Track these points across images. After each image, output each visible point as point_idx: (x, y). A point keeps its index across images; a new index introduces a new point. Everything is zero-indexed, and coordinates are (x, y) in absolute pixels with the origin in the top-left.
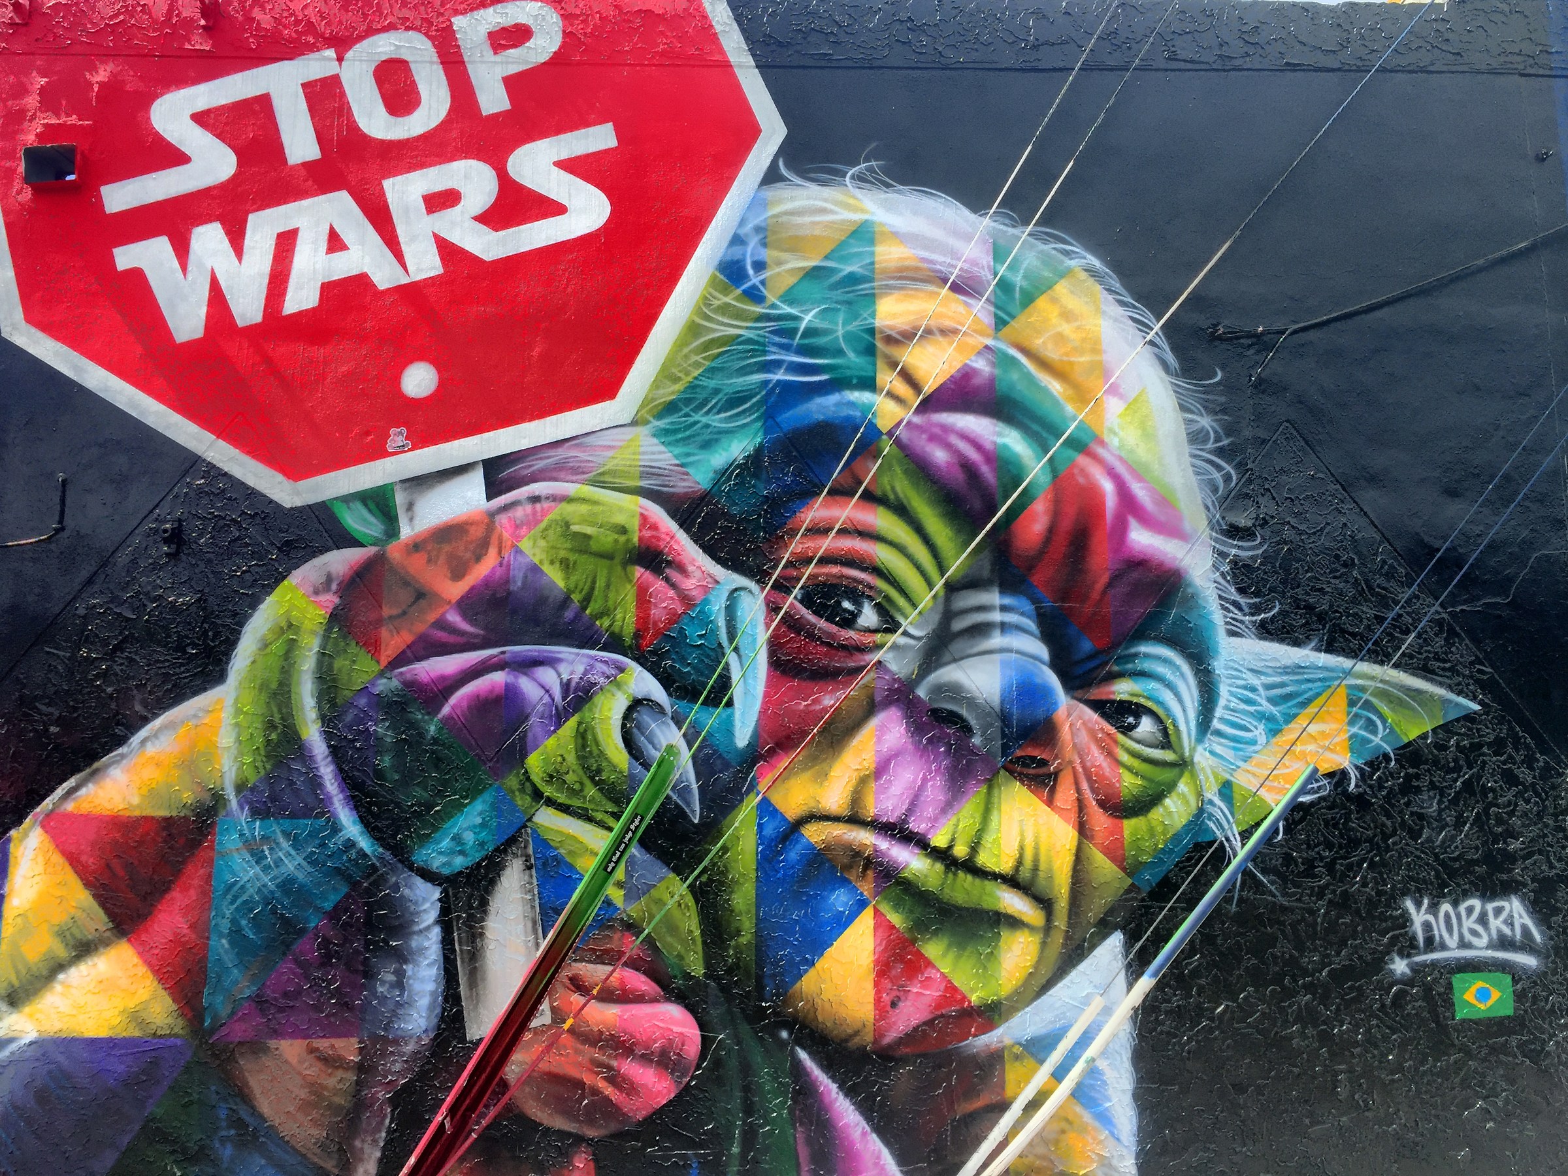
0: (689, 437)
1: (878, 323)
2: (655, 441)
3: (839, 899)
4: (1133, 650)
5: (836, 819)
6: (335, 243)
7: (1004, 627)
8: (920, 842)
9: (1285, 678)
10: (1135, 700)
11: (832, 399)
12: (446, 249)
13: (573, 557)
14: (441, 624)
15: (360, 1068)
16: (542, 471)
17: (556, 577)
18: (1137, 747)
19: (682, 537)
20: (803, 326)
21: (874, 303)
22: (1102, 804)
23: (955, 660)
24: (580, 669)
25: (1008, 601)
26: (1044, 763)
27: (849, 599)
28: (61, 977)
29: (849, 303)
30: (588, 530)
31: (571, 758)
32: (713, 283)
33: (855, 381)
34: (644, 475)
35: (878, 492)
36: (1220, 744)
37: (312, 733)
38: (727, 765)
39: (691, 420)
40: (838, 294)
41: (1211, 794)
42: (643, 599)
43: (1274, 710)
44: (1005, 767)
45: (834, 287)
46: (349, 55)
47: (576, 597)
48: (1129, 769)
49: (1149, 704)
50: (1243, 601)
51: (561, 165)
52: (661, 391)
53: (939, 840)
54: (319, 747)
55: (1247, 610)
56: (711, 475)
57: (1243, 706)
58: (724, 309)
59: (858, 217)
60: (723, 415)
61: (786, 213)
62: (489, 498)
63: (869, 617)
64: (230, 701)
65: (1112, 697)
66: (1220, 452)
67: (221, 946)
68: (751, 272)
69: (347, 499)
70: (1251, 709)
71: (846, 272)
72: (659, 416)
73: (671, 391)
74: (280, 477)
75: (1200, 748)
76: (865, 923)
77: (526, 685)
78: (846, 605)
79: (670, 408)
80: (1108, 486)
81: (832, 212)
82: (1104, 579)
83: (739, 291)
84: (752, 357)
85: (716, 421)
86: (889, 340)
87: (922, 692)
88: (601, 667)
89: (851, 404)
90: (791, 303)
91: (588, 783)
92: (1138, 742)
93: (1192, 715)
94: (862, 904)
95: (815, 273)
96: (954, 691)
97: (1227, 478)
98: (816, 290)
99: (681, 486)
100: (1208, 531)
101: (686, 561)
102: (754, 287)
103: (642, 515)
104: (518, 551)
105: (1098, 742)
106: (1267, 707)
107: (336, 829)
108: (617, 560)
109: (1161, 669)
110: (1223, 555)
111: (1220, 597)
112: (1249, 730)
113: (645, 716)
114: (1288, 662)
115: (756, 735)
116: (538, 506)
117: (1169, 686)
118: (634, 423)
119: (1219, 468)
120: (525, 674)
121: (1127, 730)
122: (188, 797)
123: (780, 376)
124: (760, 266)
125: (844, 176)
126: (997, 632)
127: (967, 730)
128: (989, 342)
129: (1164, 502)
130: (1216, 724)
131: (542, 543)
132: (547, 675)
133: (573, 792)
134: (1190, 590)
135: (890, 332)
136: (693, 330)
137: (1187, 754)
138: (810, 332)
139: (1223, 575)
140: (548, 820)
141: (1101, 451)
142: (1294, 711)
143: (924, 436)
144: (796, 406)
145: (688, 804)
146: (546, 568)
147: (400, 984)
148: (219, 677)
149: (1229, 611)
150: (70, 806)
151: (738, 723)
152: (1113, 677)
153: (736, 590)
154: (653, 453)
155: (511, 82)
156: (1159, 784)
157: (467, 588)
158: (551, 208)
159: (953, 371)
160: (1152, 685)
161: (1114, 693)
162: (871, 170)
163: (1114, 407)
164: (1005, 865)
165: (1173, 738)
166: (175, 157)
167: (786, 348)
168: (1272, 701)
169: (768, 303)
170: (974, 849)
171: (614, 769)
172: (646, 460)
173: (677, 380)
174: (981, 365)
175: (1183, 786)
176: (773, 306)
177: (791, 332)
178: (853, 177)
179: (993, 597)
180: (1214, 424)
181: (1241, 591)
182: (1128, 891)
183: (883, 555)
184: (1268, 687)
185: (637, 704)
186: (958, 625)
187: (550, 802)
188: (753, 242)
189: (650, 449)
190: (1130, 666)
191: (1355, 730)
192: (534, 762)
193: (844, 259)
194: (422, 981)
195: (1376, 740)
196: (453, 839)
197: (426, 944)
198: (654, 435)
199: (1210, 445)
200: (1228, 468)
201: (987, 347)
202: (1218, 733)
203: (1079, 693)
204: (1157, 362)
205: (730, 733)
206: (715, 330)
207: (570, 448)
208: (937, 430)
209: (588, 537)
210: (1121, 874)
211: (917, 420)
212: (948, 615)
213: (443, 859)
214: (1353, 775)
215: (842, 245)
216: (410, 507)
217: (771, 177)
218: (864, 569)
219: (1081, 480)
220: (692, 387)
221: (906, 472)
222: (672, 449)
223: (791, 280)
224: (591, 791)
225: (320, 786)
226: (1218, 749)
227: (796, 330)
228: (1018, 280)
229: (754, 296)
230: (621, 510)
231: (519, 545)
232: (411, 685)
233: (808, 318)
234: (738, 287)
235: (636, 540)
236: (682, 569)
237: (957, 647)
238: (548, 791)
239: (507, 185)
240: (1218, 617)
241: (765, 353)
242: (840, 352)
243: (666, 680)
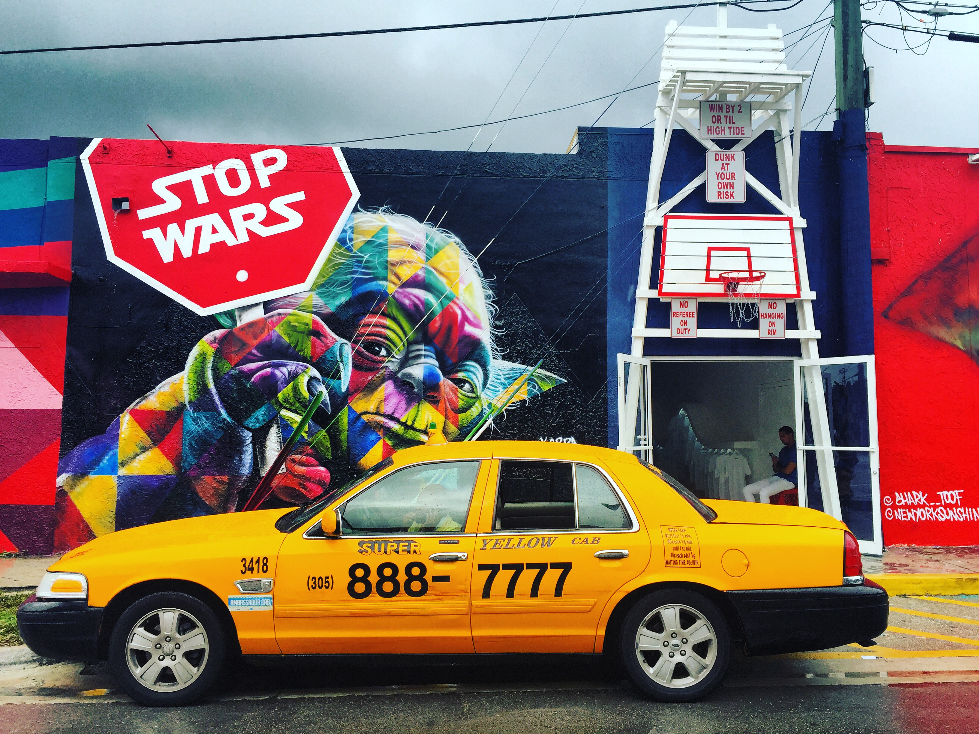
0: (328, 295)
1: (388, 260)
2: (317, 296)
3: (373, 437)
4: (464, 363)
5: (372, 413)
6: (214, 231)
7: (425, 356)
8: (397, 421)
9: (509, 372)
10: (464, 378)
11: (374, 283)
12: (250, 233)
13: (291, 333)
14: (251, 353)
15: (228, 484)
16: (281, 305)
17: (286, 339)
18: (464, 392)
19: (326, 326)
20: (365, 260)
21: (387, 252)
22: (452, 409)
23: (410, 366)
24: (294, 368)
25: (426, 348)
26: (436, 397)
27: (376, 347)
28: (138, 457)
29: (379, 252)
30: (296, 324)
31: (291, 395)
32: (336, 245)
33: (381, 278)
34: (314, 307)
35: (388, 313)
36: (489, 392)
37: (211, 386)
38: (339, 397)
39: (329, 290)
40: (376, 249)
41: (485, 406)
42: (314, 345)
43: (506, 382)
44: (423, 398)
45: (375, 247)
46: (217, 167)
47: (292, 345)
48: (461, 399)
49: (468, 379)
50: (498, 349)
51: (287, 205)
52: (320, 280)
53: (403, 420)
54: (214, 391)
55: (499, 351)
56: (335, 307)
57: (496, 380)
58: (340, 254)
59: (383, 224)
60: (339, 288)
61: (360, 222)
62: (265, 314)
63: (383, 352)
64: (186, 376)
65: (457, 377)
66: (493, 302)
67: (186, 449)
68: (348, 242)
69: (220, 314)
70: (499, 381)
71: (378, 243)
72: (318, 289)
73: (322, 281)
74: (199, 307)
75: (483, 393)
76: (380, 443)
77: (277, 372)
78: (377, 348)
79: (322, 286)
80: (459, 312)
81: (376, 222)
82: (457, 341)
83: (344, 248)
84: (348, 270)
85: (337, 290)
86: (392, 265)
87: (399, 375)
88: (300, 366)
89: (379, 285)
90: (361, 252)
91: (296, 402)
92: (464, 391)
93: (481, 383)
94: (380, 438)
95: (369, 242)
96: (409, 375)
97: (496, 310)
98: (369, 248)
99: (326, 311)
100: (489, 327)
101: (327, 334)
102: (349, 246)
103: (313, 320)
104: (274, 331)
105: (452, 390)
106: (503, 381)
107: (220, 414)
108: (305, 334)
109: (472, 369)
110: (493, 334)
111: (492, 347)
112: (497, 388)
113: (315, 383)
114: (511, 367)
115: (348, 388)
116: (280, 316)
117: (474, 374)
118: (311, 290)
119: (494, 307)
120: (277, 369)
121: (461, 387)
122: (175, 405)
123: (357, 276)
124: (351, 240)
125: (379, 210)
126: (423, 357)
127: (413, 387)
128: (424, 266)
129: (475, 317)
130: (488, 386)
131: (282, 328)
132: (284, 369)
133: (291, 404)
134: (482, 345)
135: (392, 262)
136: (329, 260)
137: (479, 395)
138: (367, 262)
139: (493, 340)
140: (284, 413)
141: (457, 301)
142: (512, 382)
143: (402, 296)
144: (362, 285)
145: (327, 409)
146: (283, 336)
147: (241, 460)
148: (182, 369)
149: (494, 352)
150: (137, 407)
151: (342, 384)
152: (458, 371)
153: (343, 343)
154: (317, 300)
155: (271, 177)
156: (470, 403)
157: (258, 343)
158: (285, 220)
159: (412, 275)
160: (470, 374)
161: (457, 376)
162: (387, 208)
163: (462, 287)
164: (422, 427)
165: (475, 390)
166: (161, 201)
167: (359, 267)
168: (504, 379)
169: (353, 252)
170: (414, 421)
171: (304, 398)
172: (314, 302)
173: (324, 277)
174: (421, 273)
175: (477, 404)
176: (355, 253)
177: (361, 262)
178: (382, 211)
179: (422, 347)
180: (493, 293)
181: (497, 345)
182: (459, 435)
183: (389, 333)
184: (504, 375)
185: (312, 378)
186: (411, 355)
187: (285, 408)
188: (349, 232)
189: (316, 299)
190: (463, 368)
191: (529, 388)
192: (280, 395)
193: (377, 238)
194: (247, 459)
195: (535, 391)
196: (255, 418)
197: (248, 449)
198: (317, 294)
199: (491, 300)
200: (497, 307)
201: (423, 267)
202: (488, 388)
203: (447, 376)
204: (476, 273)
205: (340, 388)
206: (337, 261)
207: (290, 298)
208: (407, 294)
209: (296, 326)
210: (457, 430)
211: (400, 290)
212: (408, 352)
213: (253, 424)
214: (528, 401)
215: (378, 233)
216: (240, 316)
217: (355, 210)
218: (382, 338)
219: (451, 310)
220: (329, 279)
221: (396, 307)
222: (322, 298)
223: (362, 245)
224: (297, 404)
225: (215, 402)
226: (488, 393)
227: (362, 261)
228: (433, 246)
229: (349, 249)
230: (307, 318)
231: (275, 329)
232: (241, 372)
233: (366, 257)
234: (344, 247)
235: (311, 328)
236: (326, 337)
237: (411, 362)
238: (284, 404)
239: (270, 212)
240: (490, 353)
241: (352, 268)
242: (376, 268)
243: (321, 372)
